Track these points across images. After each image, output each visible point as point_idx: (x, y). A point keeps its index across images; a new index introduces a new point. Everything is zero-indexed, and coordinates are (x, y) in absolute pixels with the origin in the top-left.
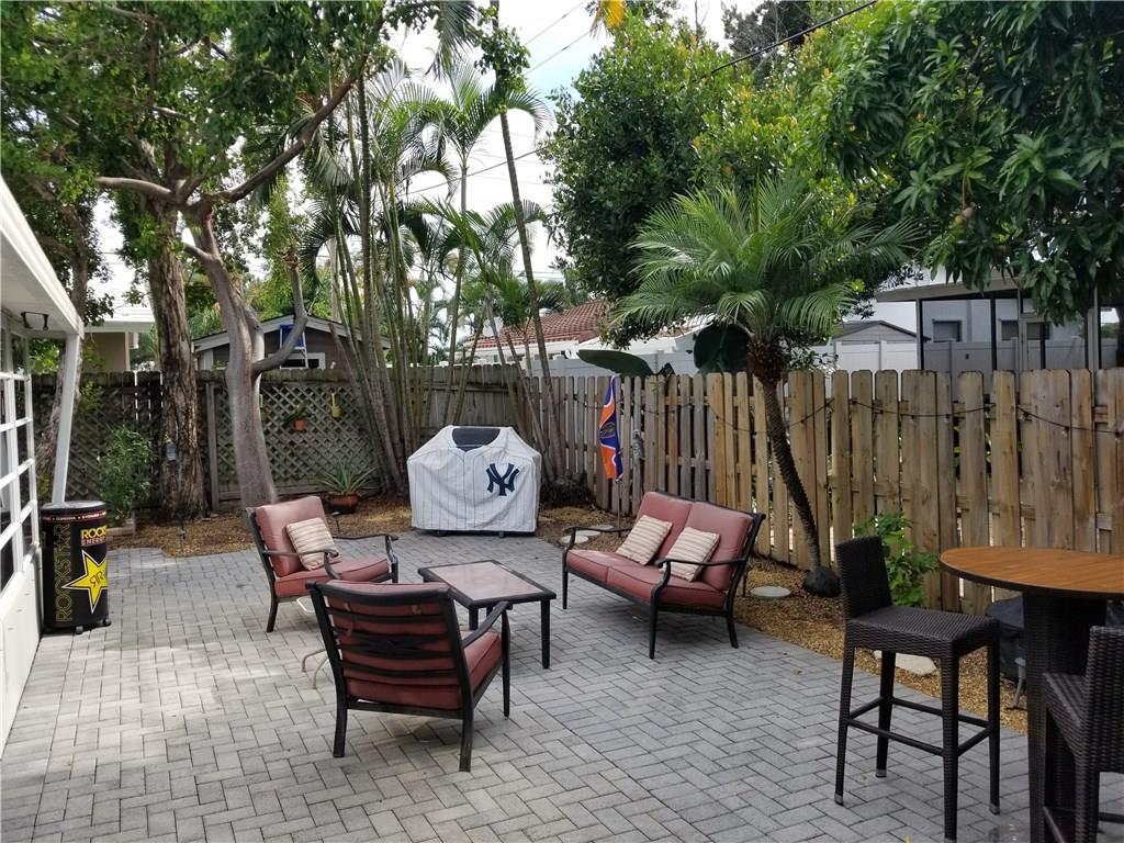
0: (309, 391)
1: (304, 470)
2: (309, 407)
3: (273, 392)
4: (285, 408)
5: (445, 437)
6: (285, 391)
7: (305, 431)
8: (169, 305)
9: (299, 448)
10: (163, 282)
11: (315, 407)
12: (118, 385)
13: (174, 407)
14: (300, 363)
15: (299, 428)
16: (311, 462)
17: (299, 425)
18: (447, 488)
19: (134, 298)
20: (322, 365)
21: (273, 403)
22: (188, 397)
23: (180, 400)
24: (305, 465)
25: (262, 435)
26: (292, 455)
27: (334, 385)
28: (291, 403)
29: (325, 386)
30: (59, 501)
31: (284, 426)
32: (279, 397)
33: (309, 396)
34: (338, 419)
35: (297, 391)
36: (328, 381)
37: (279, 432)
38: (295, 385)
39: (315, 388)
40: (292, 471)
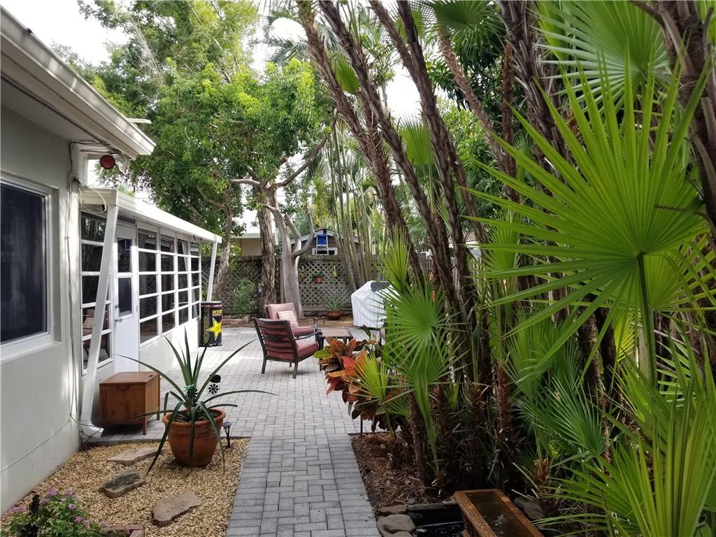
0: (324, 265)
1: (321, 301)
2: (324, 272)
3: (308, 265)
4: (313, 273)
5: (368, 286)
6: (313, 265)
7: (321, 283)
8: (265, 228)
9: (319, 290)
10: (263, 218)
11: (326, 272)
12: (245, 261)
13: (265, 270)
14: (325, 252)
15: (319, 281)
16: (324, 297)
17: (319, 280)
18: (367, 308)
19: (255, 224)
20: (336, 253)
21: (308, 270)
22: (271, 266)
23: (268, 268)
24: (321, 298)
25: (298, 284)
26: (316, 293)
27: (335, 263)
28: (316, 270)
29: (331, 263)
30: (209, 300)
31: (313, 280)
32: (311, 267)
33: (324, 267)
34: (336, 278)
35: (319, 265)
36: (333, 260)
37: (311, 283)
38: (319, 262)
39: (326, 264)
40: (315, 301)
